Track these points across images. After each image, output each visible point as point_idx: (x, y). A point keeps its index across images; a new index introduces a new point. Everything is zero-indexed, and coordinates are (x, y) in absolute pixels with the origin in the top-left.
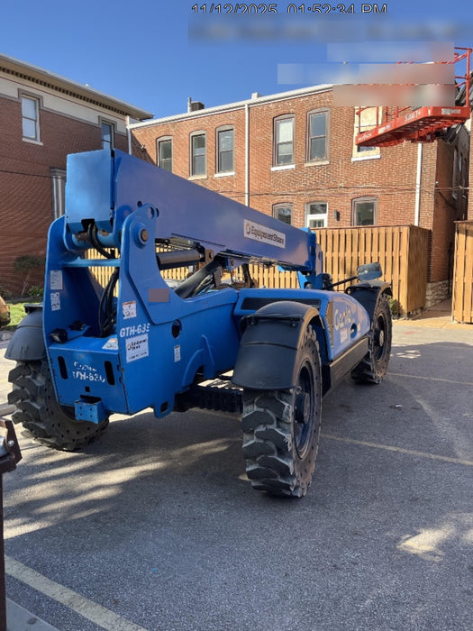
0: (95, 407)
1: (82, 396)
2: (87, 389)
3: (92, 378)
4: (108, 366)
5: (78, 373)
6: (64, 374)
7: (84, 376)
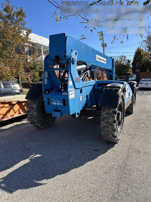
0: (59, 113)
1: (54, 110)
2: (56, 108)
3: (58, 104)
4: (64, 100)
5: (53, 103)
6: (49, 103)
7: (55, 104)
